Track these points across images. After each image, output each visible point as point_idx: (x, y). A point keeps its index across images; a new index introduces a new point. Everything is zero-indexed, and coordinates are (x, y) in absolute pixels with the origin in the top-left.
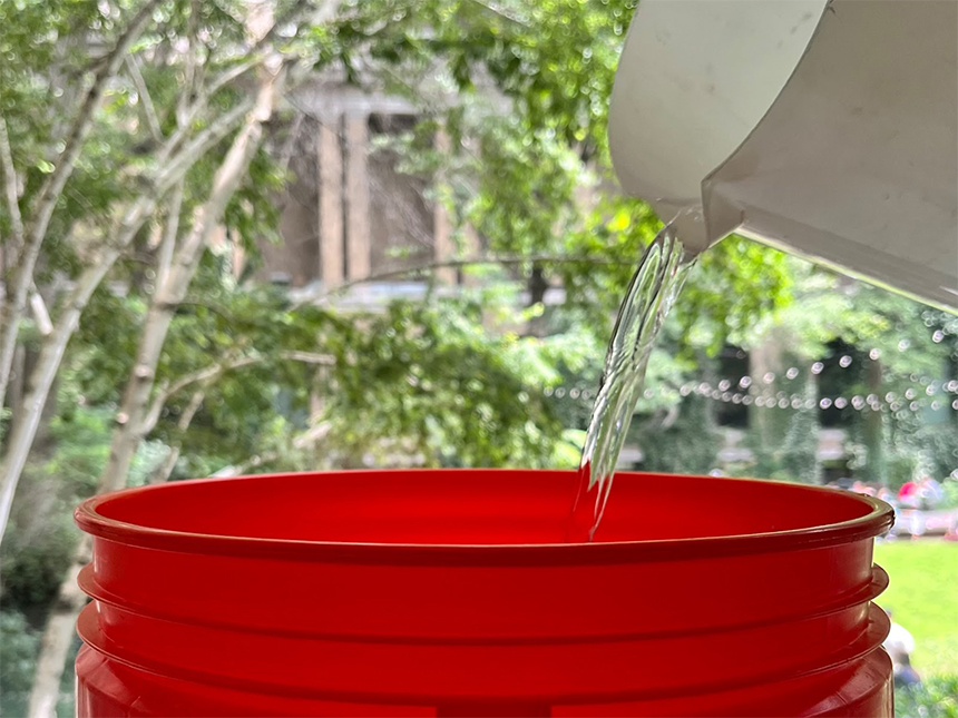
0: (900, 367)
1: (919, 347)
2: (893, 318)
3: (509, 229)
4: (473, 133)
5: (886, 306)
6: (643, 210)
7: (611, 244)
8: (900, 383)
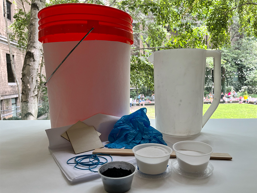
0: (229, 70)
1: (232, 66)
2: (227, 61)
3: (154, 43)
4: (147, 26)
5: (226, 58)
6: (180, 38)
7: (173, 45)
8: (229, 73)
